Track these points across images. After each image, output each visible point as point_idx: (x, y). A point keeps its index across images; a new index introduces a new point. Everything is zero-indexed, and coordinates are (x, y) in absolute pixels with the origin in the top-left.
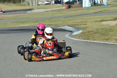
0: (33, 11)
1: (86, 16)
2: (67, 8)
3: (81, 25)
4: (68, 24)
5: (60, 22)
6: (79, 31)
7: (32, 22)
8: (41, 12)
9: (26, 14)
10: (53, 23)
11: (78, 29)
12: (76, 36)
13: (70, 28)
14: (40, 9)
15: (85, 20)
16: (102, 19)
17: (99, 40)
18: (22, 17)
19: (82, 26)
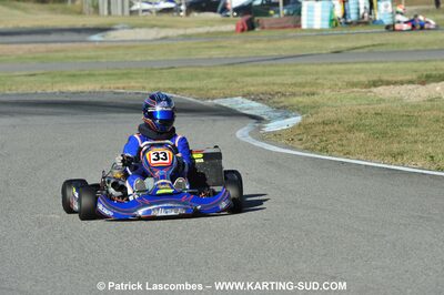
0: (112, 35)
1: (313, 64)
2: (243, 30)
3: (294, 94)
4: (245, 90)
5: (215, 80)
6: (287, 117)
7: (107, 75)
8: (141, 41)
9: (84, 45)
10: (188, 84)
11: (285, 111)
12: (276, 137)
13: (254, 104)
14: (137, 30)
15: (309, 78)
16: (375, 78)
17: (366, 155)
18: (70, 54)
19: (300, 99)
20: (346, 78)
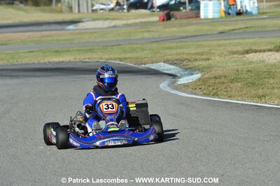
0: (81, 25)
1: (208, 40)
2: (164, 20)
3: (196, 60)
4: (166, 57)
5: (146, 52)
6: (192, 74)
7: (79, 50)
8: (100, 29)
9: (63, 32)
10: (129, 55)
11: (191, 71)
12: (185, 87)
13: (172, 67)
14: (97, 22)
15: (206, 49)
16: (247, 48)
17: (242, 97)
18: (55, 38)
19: (200, 63)
20: (229, 49)
